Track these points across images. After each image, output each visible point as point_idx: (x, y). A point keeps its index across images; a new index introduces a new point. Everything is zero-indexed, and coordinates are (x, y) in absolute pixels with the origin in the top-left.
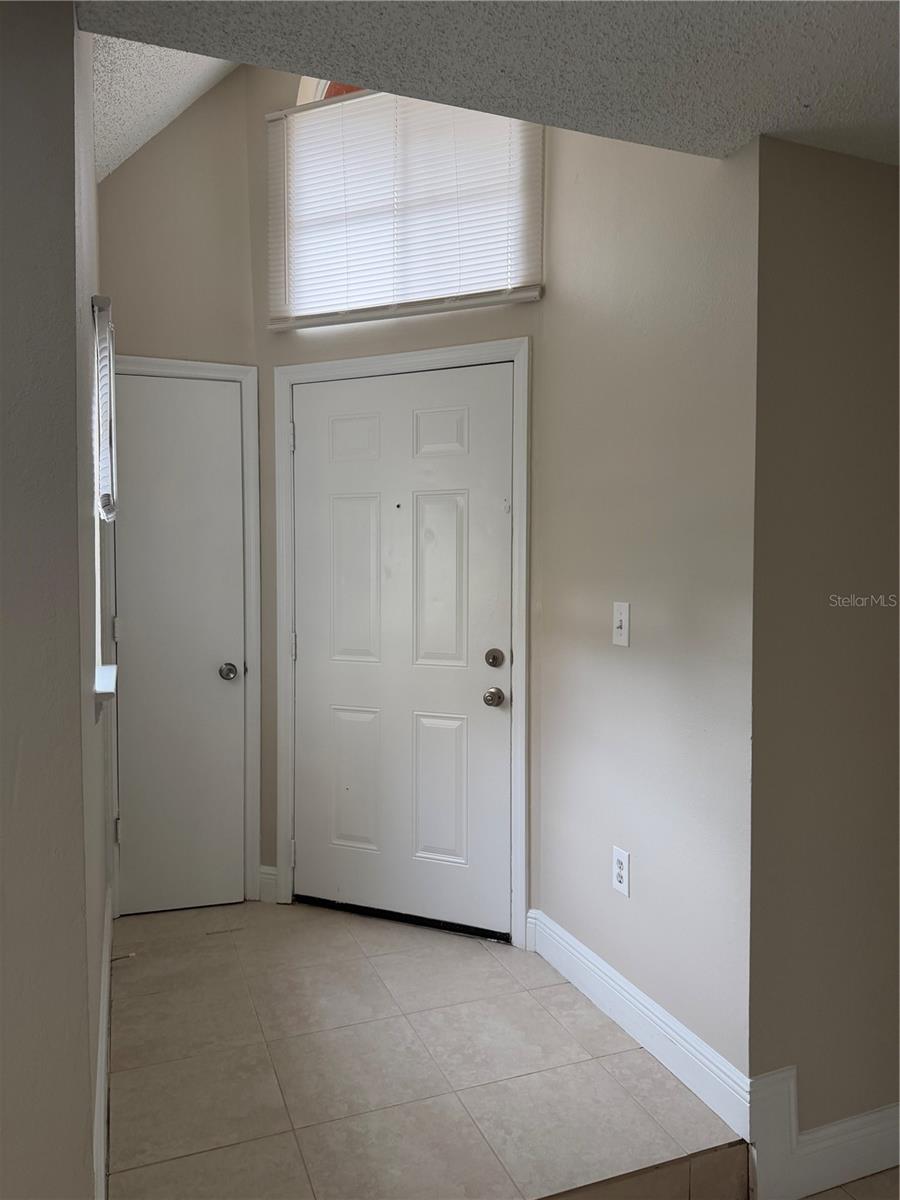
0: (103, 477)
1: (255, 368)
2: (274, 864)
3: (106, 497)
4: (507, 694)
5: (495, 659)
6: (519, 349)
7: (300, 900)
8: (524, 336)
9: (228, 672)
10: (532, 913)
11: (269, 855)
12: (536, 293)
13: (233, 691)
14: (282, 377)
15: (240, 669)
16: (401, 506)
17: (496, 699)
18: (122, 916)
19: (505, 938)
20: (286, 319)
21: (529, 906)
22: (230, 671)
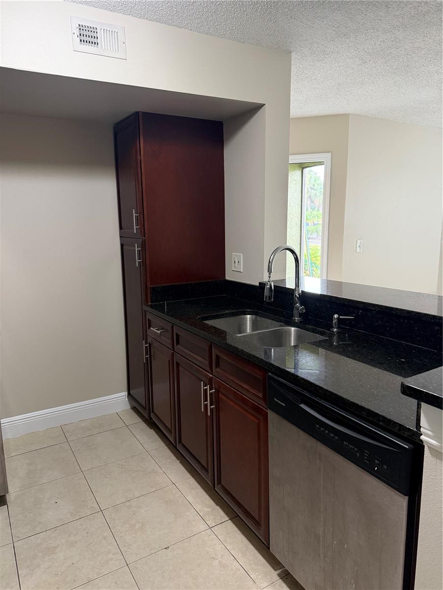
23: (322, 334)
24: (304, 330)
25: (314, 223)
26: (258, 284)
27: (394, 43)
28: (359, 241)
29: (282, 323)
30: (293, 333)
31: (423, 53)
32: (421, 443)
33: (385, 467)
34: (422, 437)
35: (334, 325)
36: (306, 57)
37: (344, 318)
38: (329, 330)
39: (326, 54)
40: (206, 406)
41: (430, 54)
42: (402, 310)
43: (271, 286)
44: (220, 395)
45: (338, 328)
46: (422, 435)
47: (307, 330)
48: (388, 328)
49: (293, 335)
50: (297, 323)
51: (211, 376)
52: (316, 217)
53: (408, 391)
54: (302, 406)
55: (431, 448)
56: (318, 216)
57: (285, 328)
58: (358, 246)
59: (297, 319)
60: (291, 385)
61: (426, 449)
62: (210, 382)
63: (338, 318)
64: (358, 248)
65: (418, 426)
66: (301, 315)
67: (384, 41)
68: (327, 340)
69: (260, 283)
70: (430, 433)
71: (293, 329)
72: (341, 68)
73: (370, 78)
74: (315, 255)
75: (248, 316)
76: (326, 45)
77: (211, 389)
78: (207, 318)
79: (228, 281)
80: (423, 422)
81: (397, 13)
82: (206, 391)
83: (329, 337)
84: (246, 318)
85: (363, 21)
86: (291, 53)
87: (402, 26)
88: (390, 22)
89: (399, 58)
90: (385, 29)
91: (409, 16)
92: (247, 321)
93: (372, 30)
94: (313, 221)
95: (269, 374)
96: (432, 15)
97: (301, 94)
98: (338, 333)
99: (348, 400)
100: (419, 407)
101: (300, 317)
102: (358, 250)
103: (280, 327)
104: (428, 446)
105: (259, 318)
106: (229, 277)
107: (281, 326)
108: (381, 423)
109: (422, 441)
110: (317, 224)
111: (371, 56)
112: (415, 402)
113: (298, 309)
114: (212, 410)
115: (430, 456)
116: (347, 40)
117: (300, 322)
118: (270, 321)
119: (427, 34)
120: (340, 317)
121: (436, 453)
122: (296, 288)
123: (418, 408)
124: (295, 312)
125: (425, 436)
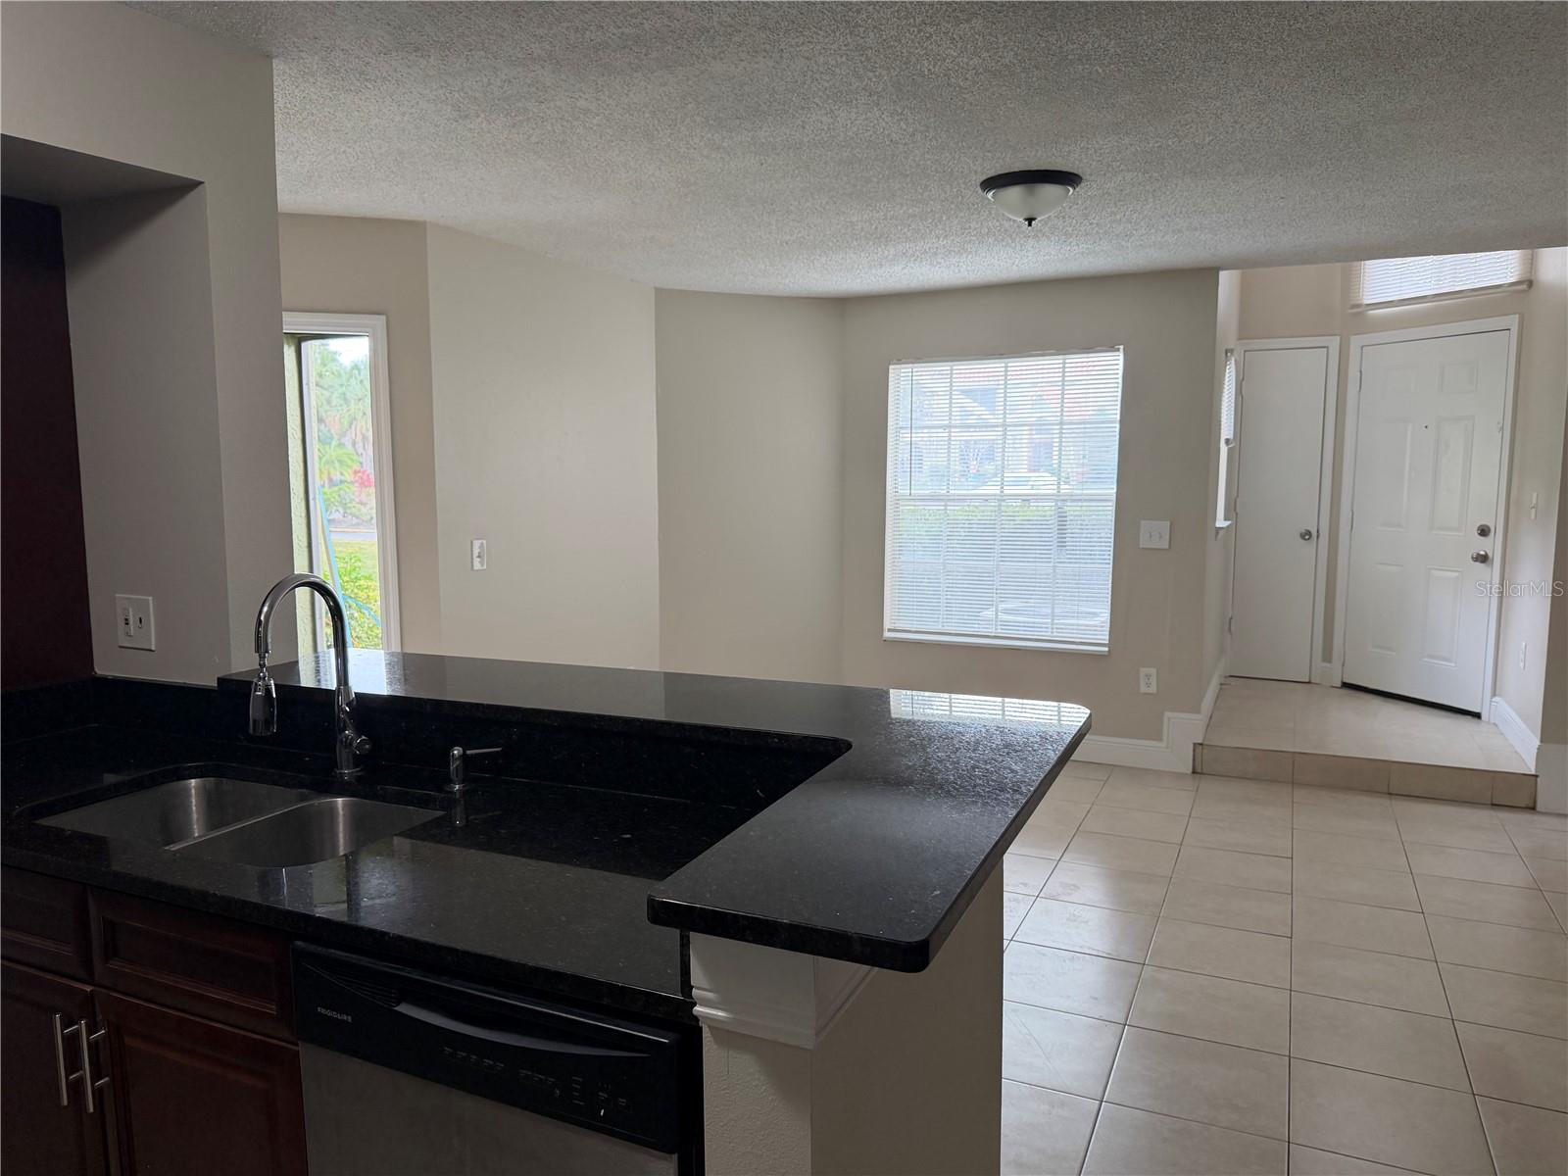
0: (1227, 430)
1: (1338, 338)
2: (1330, 662)
3: (1227, 441)
4: (1490, 555)
5: (1484, 532)
6: (1513, 321)
7: (1346, 685)
8: (1515, 314)
9: (1306, 535)
10: (1496, 699)
11: (1327, 656)
12: (1524, 287)
13: (1309, 548)
14: (1355, 342)
15: (1314, 534)
16: (1429, 428)
17: (1483, 559)
18: (1231, 676)
19: (1477, 716)
20: (1359, 306)
21: (1494, 694)
22: (1306, 534)
23: (424, 803)
24: (372, 799)
25: (330, 480)
26: (214, 684)
27: (534, 89)
28: (477, 544)
29: (304, 790)
30: (341, 812)
31: (595, 121)
32: (694, 1023)
33: (622, 1101)
34: (698, 1009)
35: (453, 777)
36: (313, 76)
37: (476, 754)
38: (440, 790)
39: (367, 80)
40: (76, 1088)
41: (610, 127)
42: (610, 718)
43: (268, 691)
44: (128, 1040)
45: (463, 781)
46: (695, 1004)
47: (384, 798)
48: (583, 765)
49: (341, 819)
50: (347, 783)
51: (88, 988)
52: (337, 465)
53: (662, 914)
54: (404, 1009)
55: (717, 1027)
56: (340, 462)
57: (316, 802)
58: (476, 553)
59: (347, 772)
60: (365, 961)
61: (706, 1034)
62: (87, 1008)
63: (464, 756)
64: (477, 561)
65: (686, 986)
66: (357, 761)
67: (510, 81)
68: (442, 817)
69: (220, 680)
70: (710, 995)
71: (340, 800)
72: (405, 118)
73: (478, 152)
74: (353, 576)
75: (193, 782)
76: (367, 60)
77: (91, 1031)
78: (51, 810)
79: (105, 681)
80: (697, 976)
81: (540, 32)
82: (72, 1042)
83: (442, 808)
84: (187, 790)
85: (460, 30)
86: (272, 58)
87: (551, 60)
88: (523, 45)
89: (545, 123)
90: (513, 58)
91: (564, 42)
92: (190, 796)
93: (482, 53)
94: (329, 473)
95: (299, 943)
96: (613, 54)
97: (295, 158)
98: (464, 793)
99: (524, 965)
100: (685, 944)
101: (356, 766)
102: (477, 566)
103: (302, 800)
104: (709, 1027)
105: (227, 785)
106: (107, 665)
107: (303, 798)
108: (606, 1001)
109: (696, 1019)
110: (341, 482)
111: (479, 106)
112: (675, 933)
113: (351, 745)
114: (99, 1093)
115: (715, 1047)
116: (421, 60)
117: (359, 779)
118: (263, 789)
119: (602, 86)
120: (468, 752)
121: (728, 1036)
122: (338, 688)
123: (682, 945)
124: (342, 754)
125: (705, 1006)
